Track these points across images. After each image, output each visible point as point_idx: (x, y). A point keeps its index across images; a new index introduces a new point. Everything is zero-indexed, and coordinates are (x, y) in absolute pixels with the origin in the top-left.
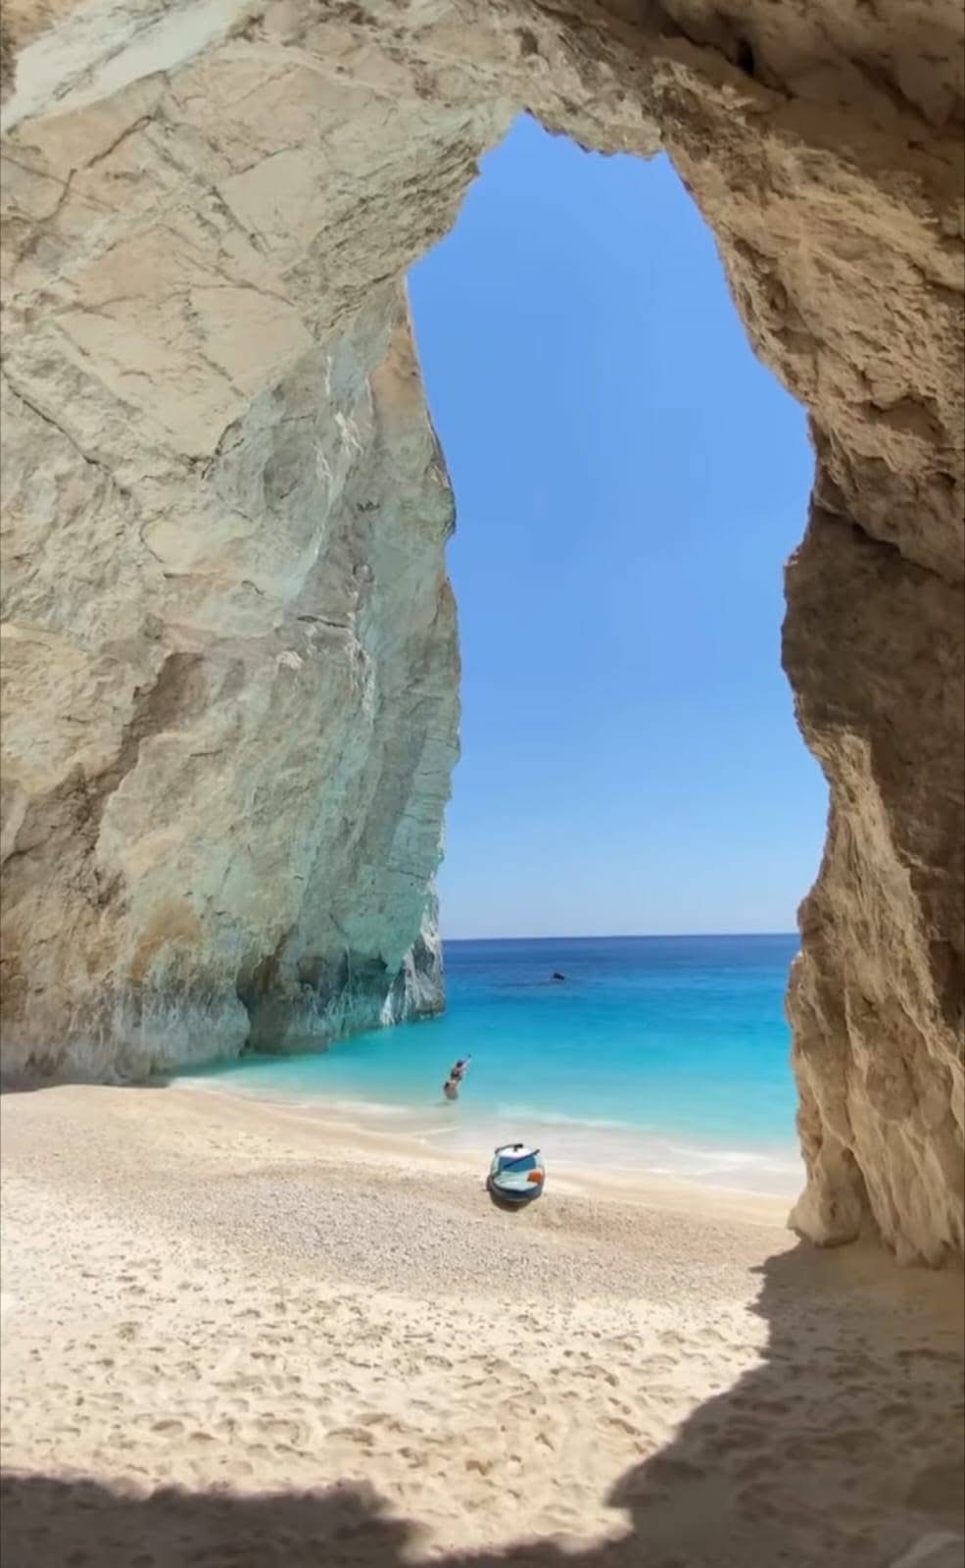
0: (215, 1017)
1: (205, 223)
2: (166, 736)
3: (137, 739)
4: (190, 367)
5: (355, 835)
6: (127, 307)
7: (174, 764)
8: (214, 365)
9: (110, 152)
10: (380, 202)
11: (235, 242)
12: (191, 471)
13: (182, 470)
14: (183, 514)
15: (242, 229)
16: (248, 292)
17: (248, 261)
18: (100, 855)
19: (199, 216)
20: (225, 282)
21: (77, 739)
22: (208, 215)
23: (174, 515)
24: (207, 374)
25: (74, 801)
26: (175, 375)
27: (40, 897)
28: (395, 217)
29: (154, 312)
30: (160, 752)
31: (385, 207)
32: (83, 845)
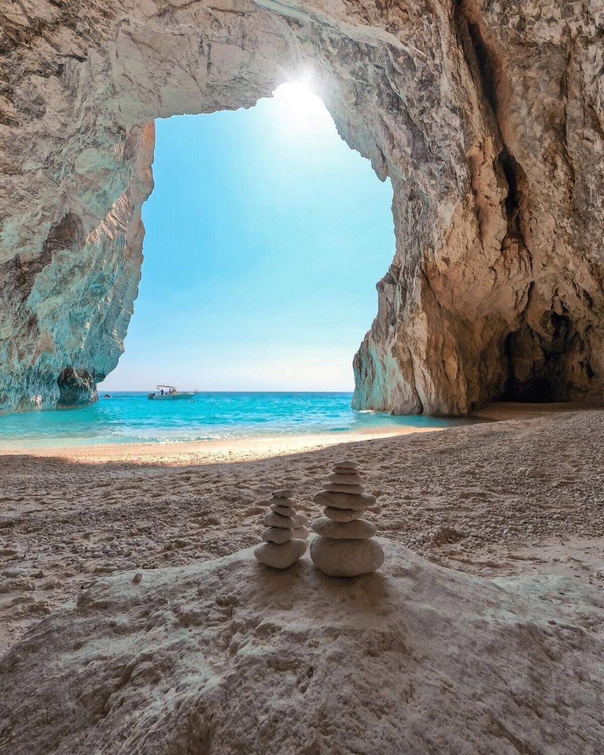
0: (49, 390)
1: (201, 47)
2: (65, 252)
3: (51, 249)
4: (150, 91)
5: (102, 321)
6: (150, 52)
7: (66, 267)
8: (159, 97)
9: (223, 11)
10: (245, 82)
11: (203, 61)
12: (118, 132)
13: (115, 129)
14: (103, 149)
15: (209, 58)
16: (194, 81)
17: (202, 70)
18: (29, 302)
19: (201, 42)
20: (188, 70)
21: (26, 240)
22: (204, 45)
23: (101, 148)
24: (154, 99)
25: (15, 272)
26: (144, 91)
27: (4, 317)
28: (247, 91)
29: (158, 62)
30: (60, 259)
31: (246, 85)
32: (21, 296)
